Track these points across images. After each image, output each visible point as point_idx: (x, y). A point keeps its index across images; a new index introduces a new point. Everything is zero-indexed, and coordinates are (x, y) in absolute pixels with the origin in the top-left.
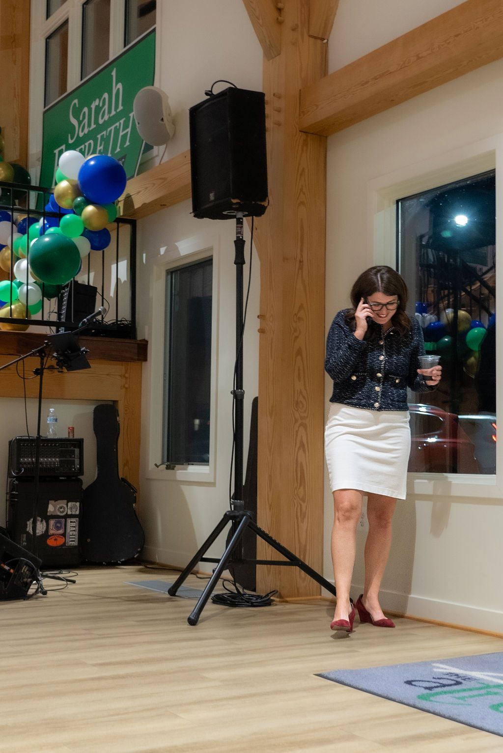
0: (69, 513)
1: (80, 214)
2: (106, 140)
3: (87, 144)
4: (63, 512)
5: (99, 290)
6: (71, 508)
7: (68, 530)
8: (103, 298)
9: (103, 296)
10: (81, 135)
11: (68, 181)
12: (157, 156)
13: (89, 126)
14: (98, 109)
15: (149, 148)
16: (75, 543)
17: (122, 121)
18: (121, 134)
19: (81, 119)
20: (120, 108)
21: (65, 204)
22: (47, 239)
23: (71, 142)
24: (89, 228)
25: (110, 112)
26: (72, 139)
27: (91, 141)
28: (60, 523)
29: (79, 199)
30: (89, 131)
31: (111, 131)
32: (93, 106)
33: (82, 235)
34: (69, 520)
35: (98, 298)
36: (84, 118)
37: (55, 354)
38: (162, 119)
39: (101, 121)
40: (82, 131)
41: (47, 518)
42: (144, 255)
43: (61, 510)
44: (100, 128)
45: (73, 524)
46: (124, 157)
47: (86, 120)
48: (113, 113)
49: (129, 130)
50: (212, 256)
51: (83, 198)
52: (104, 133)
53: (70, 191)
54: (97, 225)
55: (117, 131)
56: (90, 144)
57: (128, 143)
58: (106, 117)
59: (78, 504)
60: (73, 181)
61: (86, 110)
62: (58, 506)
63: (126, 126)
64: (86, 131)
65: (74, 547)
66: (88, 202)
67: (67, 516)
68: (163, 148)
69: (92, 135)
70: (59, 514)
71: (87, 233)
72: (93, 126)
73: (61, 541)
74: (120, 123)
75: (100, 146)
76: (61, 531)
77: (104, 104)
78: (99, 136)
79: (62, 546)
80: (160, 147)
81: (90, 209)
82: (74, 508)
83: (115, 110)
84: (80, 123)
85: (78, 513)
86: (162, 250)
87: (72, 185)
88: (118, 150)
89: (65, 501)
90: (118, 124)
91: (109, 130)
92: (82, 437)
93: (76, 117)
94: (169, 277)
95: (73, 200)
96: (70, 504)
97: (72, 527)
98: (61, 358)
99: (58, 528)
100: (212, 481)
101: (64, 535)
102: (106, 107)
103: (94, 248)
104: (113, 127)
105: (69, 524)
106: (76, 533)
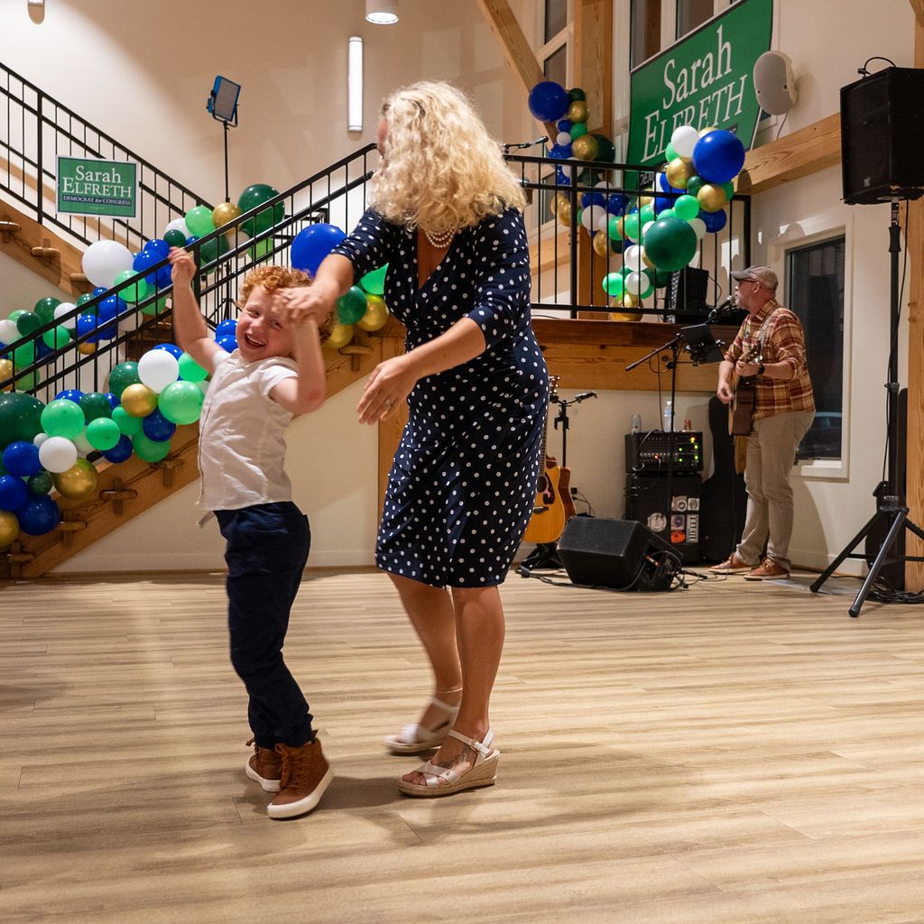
0: (689, 509)
1: (695, 194)
2: (711, 107)
3: (686, 110)
4: (682, 508)
5: (712, 274)
6: (691, 504)
7: (688, 527)
8: (716, 284)
9: (716, 281)
10: (679, 100)
11: (681, 159)
12: (775, 125)
13: (689, 89)
14: (700, 71)
15: (765, 116)
16: (696, 540)
17: (731, 85)
18: (730, 100)
19: (679, 81)
20: (729, 70)
21: (678, 183)
22: (662, 224)
23: (666, 107)
24: (705, 209)
25: (715, 74)
26: (667, 104)
27: (692, 107)
28: (680, 519)
29: (693, 179)
30: (689, 95)
31: (717, 96)
32: (694, 68)
33: (697, 217)
34: (689, 517)
35: (711, 283)
36: (682, 81)
37: (688, 347)
38: (786, 87)
39: (704, 85)
40: (681, 95)
41: (667, 513)
42: (760, 234)
43: (682, 506)
44: (703, 93)
45: (693, 521)
46: (736, 126)
47: (685, 83)
48: (720, 76)
49: (740, 95)
50: (844, 235)
51: (698, 178)
52: (709, 98)
53: (683, 170)
54: (713, 205)
55: (725, 96)
56: (690, 111)
57: (739, 111)
58: (711, 80)
59: (698, 500)
60: (686, 158)
61: (684, 71)
62: (678, 502)
63: (736, 91)
64: (685, 95)
65: (694, 544)
66: (704, 181)
67: (687, 513)
68: (782, 117)
69: (693, 100)
70: (679, 510)
71: (703, 215)
72: (694, 90)
73: (681, 538)
74: (728, 88)
75: (704, 112)
76: (681, 528)
77: (707, 65)
78: (702, 102)
79: (682, 542)
80: (779, 116)
81: (706, 189)
82: (693, 504)
83: (722, 72)
84: (677, 86)
85: (698, 509)
86: (783, 229)
87: (685, 164)
88: (727, 118)
89: (685, 497)
90: (725, 88)
91: (714, 95)
92: (700, 431)
93: (673, 79)
94: (789, 257)
95: (687, 179)
96: (690, 500)
97: (692, 523)
98: (696, 351)
99: (678, 525)
100: (845, 476)
101: (684, 531)
102: (711, 68)
103: (709, 230)
104: (719, 92)
105: (689, 521)
106: (696, 530)
